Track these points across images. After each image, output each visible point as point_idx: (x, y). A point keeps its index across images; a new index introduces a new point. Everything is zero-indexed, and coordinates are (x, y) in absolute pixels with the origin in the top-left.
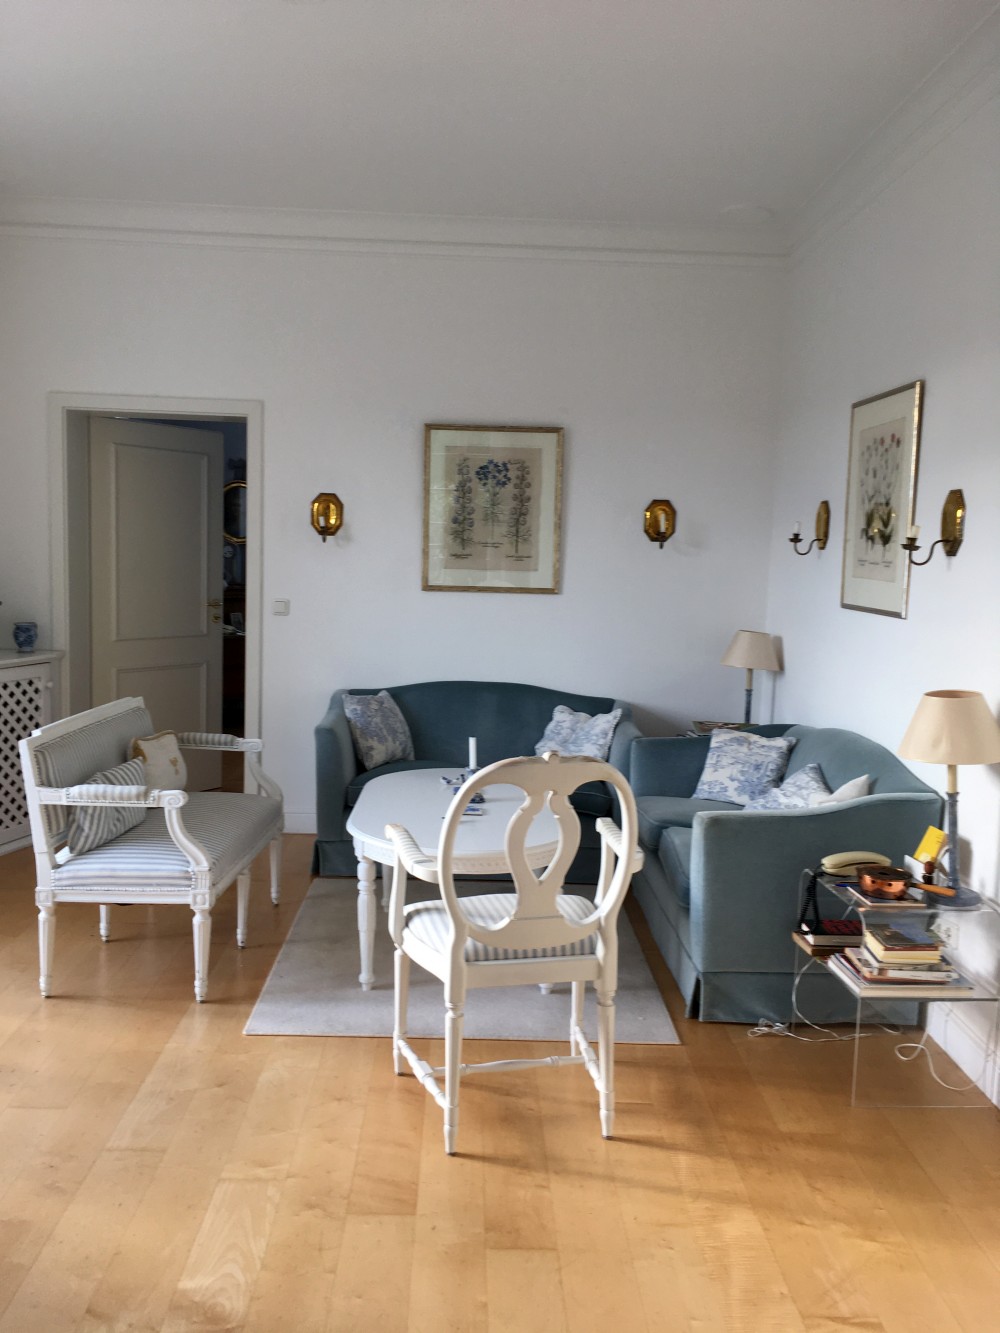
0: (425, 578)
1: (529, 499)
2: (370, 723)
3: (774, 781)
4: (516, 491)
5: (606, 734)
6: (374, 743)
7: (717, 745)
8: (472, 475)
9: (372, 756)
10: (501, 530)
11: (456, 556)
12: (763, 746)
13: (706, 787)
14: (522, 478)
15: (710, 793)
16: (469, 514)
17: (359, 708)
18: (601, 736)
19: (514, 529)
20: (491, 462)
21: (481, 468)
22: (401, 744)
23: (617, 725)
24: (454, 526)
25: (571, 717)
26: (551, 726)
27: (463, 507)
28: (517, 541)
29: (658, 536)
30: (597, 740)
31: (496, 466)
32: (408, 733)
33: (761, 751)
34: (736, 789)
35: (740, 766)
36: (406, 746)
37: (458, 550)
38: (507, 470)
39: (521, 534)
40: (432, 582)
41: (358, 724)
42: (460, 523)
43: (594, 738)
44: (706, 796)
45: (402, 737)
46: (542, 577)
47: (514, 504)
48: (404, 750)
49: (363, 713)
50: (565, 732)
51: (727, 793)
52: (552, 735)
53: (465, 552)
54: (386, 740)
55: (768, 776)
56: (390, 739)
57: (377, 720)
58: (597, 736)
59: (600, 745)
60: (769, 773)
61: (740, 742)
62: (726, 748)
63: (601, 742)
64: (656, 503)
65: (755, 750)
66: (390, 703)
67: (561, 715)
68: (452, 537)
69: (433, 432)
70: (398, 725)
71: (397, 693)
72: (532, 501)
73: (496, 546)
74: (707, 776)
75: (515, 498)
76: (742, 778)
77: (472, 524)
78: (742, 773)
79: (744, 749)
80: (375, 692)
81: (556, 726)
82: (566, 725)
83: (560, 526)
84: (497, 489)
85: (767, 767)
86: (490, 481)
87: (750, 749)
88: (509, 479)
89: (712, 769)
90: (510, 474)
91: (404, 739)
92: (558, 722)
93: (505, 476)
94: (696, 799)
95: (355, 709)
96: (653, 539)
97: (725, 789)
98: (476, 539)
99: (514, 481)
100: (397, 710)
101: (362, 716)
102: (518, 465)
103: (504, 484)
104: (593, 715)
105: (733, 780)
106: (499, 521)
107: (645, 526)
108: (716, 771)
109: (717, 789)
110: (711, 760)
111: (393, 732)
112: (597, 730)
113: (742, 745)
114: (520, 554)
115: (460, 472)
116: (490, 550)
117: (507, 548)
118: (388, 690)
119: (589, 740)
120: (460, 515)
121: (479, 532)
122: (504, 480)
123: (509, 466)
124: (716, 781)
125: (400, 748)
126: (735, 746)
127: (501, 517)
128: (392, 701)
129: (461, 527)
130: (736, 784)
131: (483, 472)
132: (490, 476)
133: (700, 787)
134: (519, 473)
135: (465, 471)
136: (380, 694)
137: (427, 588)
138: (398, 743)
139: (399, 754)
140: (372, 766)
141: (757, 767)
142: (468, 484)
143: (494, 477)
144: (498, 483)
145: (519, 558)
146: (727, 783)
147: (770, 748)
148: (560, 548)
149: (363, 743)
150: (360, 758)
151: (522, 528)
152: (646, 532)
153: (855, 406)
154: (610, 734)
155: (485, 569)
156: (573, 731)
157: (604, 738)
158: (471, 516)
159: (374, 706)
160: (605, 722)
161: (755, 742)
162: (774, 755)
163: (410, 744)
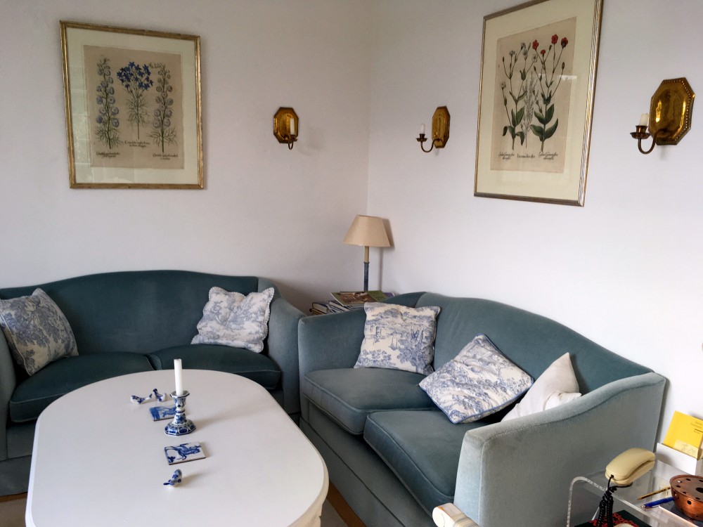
0: (72, 177)
1: (171, 102)
2: (27, 327)
3: (429, 346)
4: (159, 94)
5: (264, 312)
6: (35, 347)
7: (374, 318)
8: (114, 75)
9: (33, 361)
10: (146, 131)
11: (104, 154)
12: (415, 317)
13: (370, 356)
14: (164, 82)
15: (374, 361)
16: (114, 114)
17: (13, 313)
18: (259, 313)
19: (159, 130)
20: (132, 64)
21: (122, 69)
22: (63, 342)
23: (271, 303)
24: (99, 125)
25: (227, 297)
26: (209, 307)
27: (107, 107)
28: (163, 141)
29: (286, 137)
30: (257, 317)
31: (138, 68)
32: (69, 329)
33: (414, 321)
34: (398, 357)
35: (399, 336)
36: (69, 342)
37: (106, 149)
38: (149, 73)
39: (166, 134)
40: (79, 180)
41: (14, 329)
42: (105, 124)
43: (253, 315)
44: (371, 364)
45: (63, 335)
46: (188, 174)
47: (157, 106)
48: (67, 347)
49: (19, 317)
50: (223, 312)
51: (391, 361)
52: (212, 316)
53: (112, 151)
54: (47, 341)
55: (424, 343)
56: (51, 339)
57: (37, 322)
58: (256, 314)
59: (260, 322)
60: (424, 340)
61: (394, 314)
62: (382, 321)
63: (261, 319)
64: (282, 110)
65: (409, 321)
66: (47, 302)
67: (217, 297)
68: (97, 136)
69: (70, 30)
70: (58, 322)
71: (52, 290)
72: (174, 103)
73: (142, 145)
74: (368, 346)
75: (158, 100)
76: (402, 347)
77: (117, 124)
78: (402, 342)
79: (399, 320)
80: (28, 291)
81: (214, 307)
82: (224, 304)
83: (202, 128)
84: (140, 91)
85: (422, 334)
86: (133, 84)
87: (404, 320)
88: (151, 82)
89: (373, 340)
90: (151, 78)
91: (65, 336)
92: (216, 303)
93: (147, 79)
94: (361, 367)
95: (10, 315)
96: (281, 141)
97: (389, 357)
98: (122, 138)
99: (156, 84)
100: (56, 308)
101: (18, 321)
102: (159, 69)
103: (147, 86)
104: (246, 294)
105: (394, 349)
106: (143, 121)
107: (274, 131)
108: (377, 341)
109: (381, 357)
110: (369, 332)
111: (55, 331)
112: (255, 308)
113: (396, 317)
114: (166, 152)
115: (101, 72)
116: (136, 149)
117: (154, 147)
118: (43, 287)
119: (248, 319)
120: (104, 114)
121: (126, 131)
122: (146, 82)
123: (150, 69)
124: (379, 351)
125: (63, 346)
126: (391, 318)
127: (146, 118)
128: (48, 299)
129: (106, 128)
130: (397, 352)
131: (125, 74)
132: (132, 78)
133: (362, 356)
134: (161, 77)
135: (106, 71)
136: (35, 293)
137: (75, 185)
138: (60, 341)
139: (62, 351)
140: (34, 371)
141: (414, 336)
142: (110, 85)
143: (137, 79)
144: (141, 85)
145: (166, 157)
146: (389, 351)
147: (421, 318)
148: (203, 147)
149: (21, 349)
150: (19, 363)
151: (166, 130)
152: (275, 134)
153: (487, 18)
154: (267, 311)
155: (132, 167)
156: (231, 310)
157: (263, 315)
158: (117, 116)
159: (31, 308)
160: (260, 300)
161: (406, 313)
162: (426, 324)
163: (72, 339)
